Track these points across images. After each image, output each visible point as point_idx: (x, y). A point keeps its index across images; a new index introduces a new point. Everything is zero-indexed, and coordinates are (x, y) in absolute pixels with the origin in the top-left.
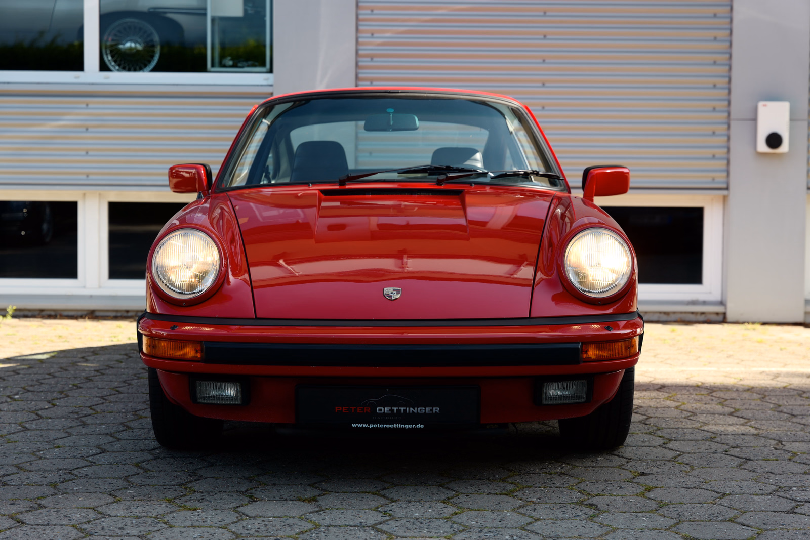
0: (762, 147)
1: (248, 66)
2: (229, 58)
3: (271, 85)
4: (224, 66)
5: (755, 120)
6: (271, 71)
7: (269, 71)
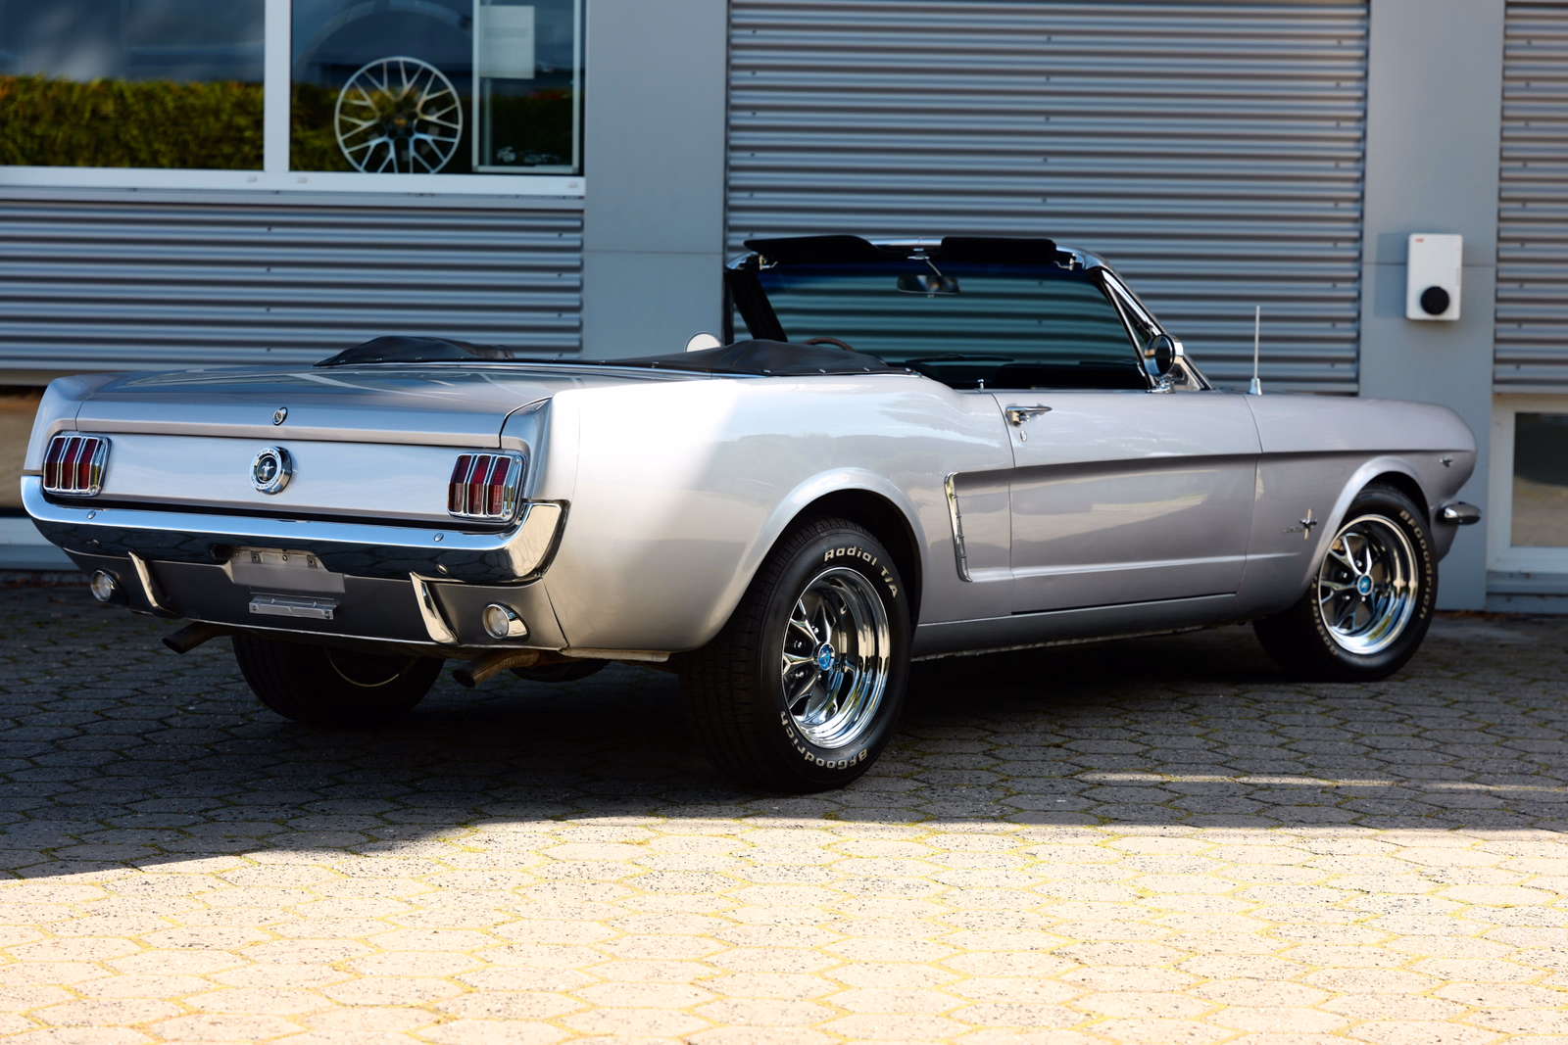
0: (1415, 311)
1: (542, 163)
2: (510, 148)
3: (581, 198)
4: (501, 163)
5: (1404, 264)
6: (580, 173)
7: (577, 172)
